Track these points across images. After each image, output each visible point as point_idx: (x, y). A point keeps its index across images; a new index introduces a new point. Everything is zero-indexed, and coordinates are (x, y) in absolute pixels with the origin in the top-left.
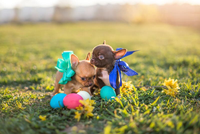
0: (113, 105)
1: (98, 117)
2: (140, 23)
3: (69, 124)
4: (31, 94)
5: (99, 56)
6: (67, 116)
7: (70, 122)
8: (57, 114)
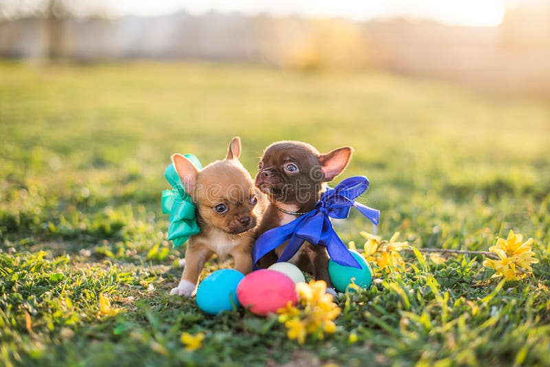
0: (381, 301)
1: (353, 337)
2: (311, 69)
3: (273, 357)
4: (115, 271)
5: (285, 166)
6: (260, 335)
7: (275, 352)
8: (225, 327)
